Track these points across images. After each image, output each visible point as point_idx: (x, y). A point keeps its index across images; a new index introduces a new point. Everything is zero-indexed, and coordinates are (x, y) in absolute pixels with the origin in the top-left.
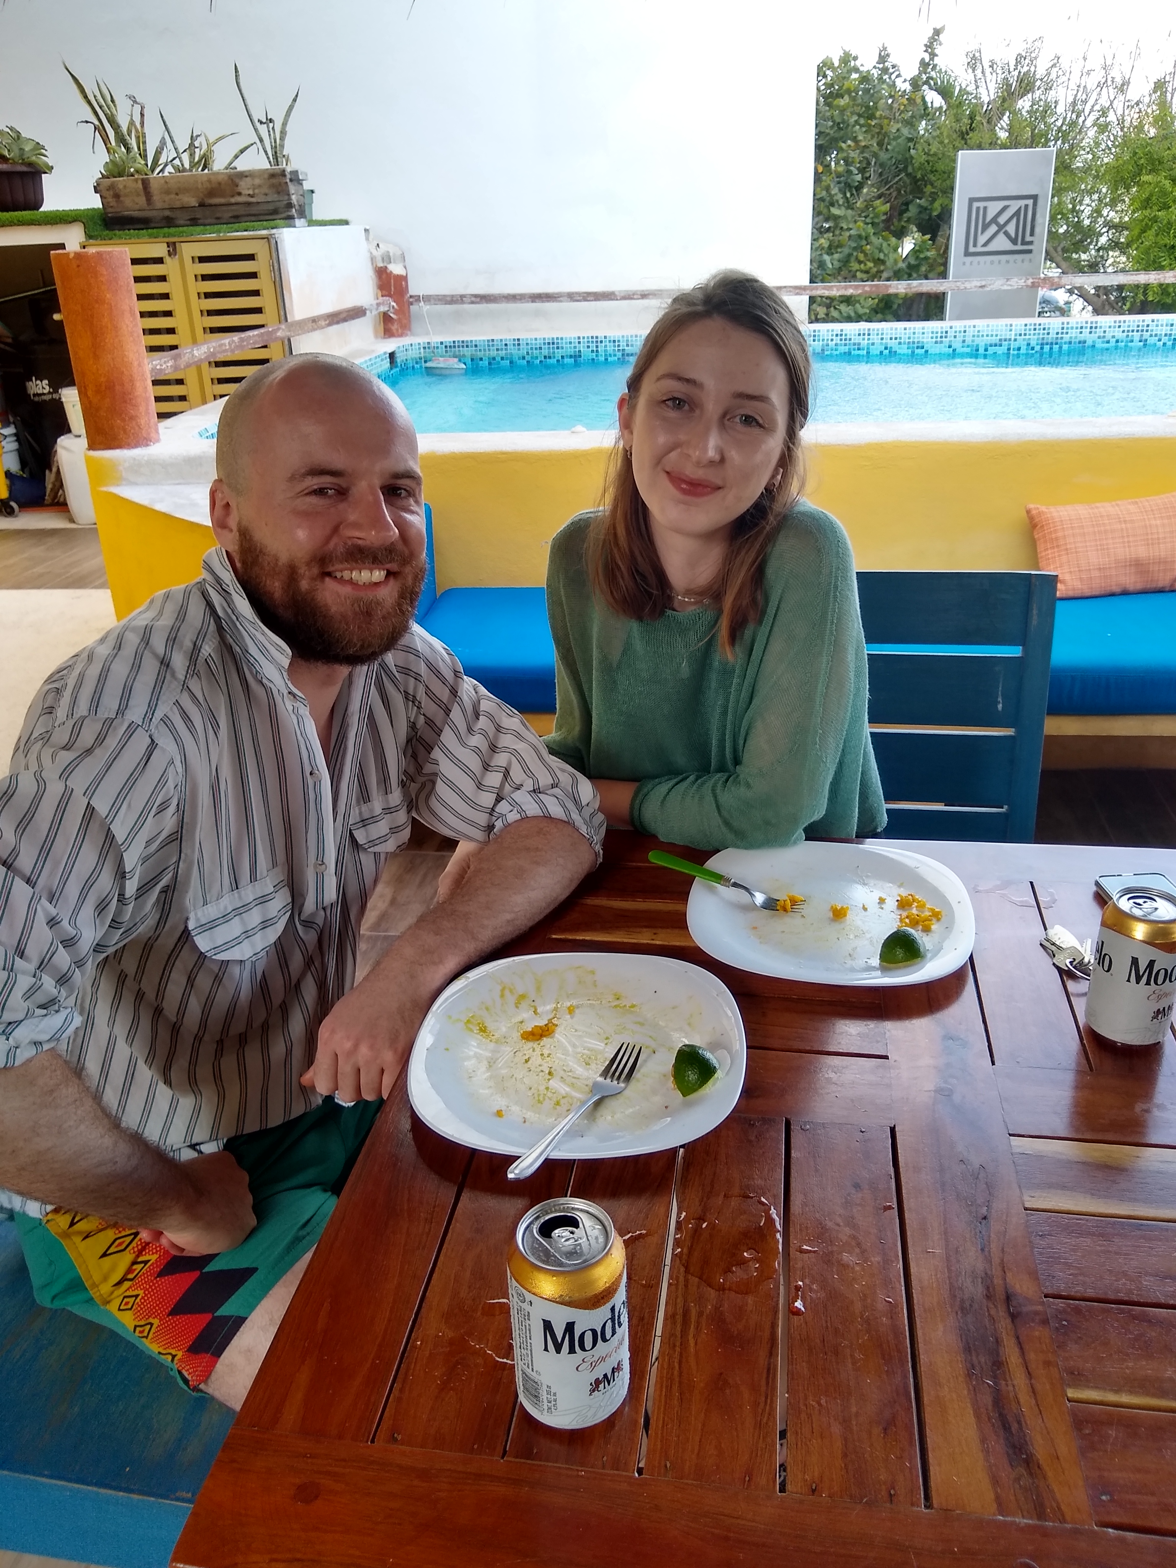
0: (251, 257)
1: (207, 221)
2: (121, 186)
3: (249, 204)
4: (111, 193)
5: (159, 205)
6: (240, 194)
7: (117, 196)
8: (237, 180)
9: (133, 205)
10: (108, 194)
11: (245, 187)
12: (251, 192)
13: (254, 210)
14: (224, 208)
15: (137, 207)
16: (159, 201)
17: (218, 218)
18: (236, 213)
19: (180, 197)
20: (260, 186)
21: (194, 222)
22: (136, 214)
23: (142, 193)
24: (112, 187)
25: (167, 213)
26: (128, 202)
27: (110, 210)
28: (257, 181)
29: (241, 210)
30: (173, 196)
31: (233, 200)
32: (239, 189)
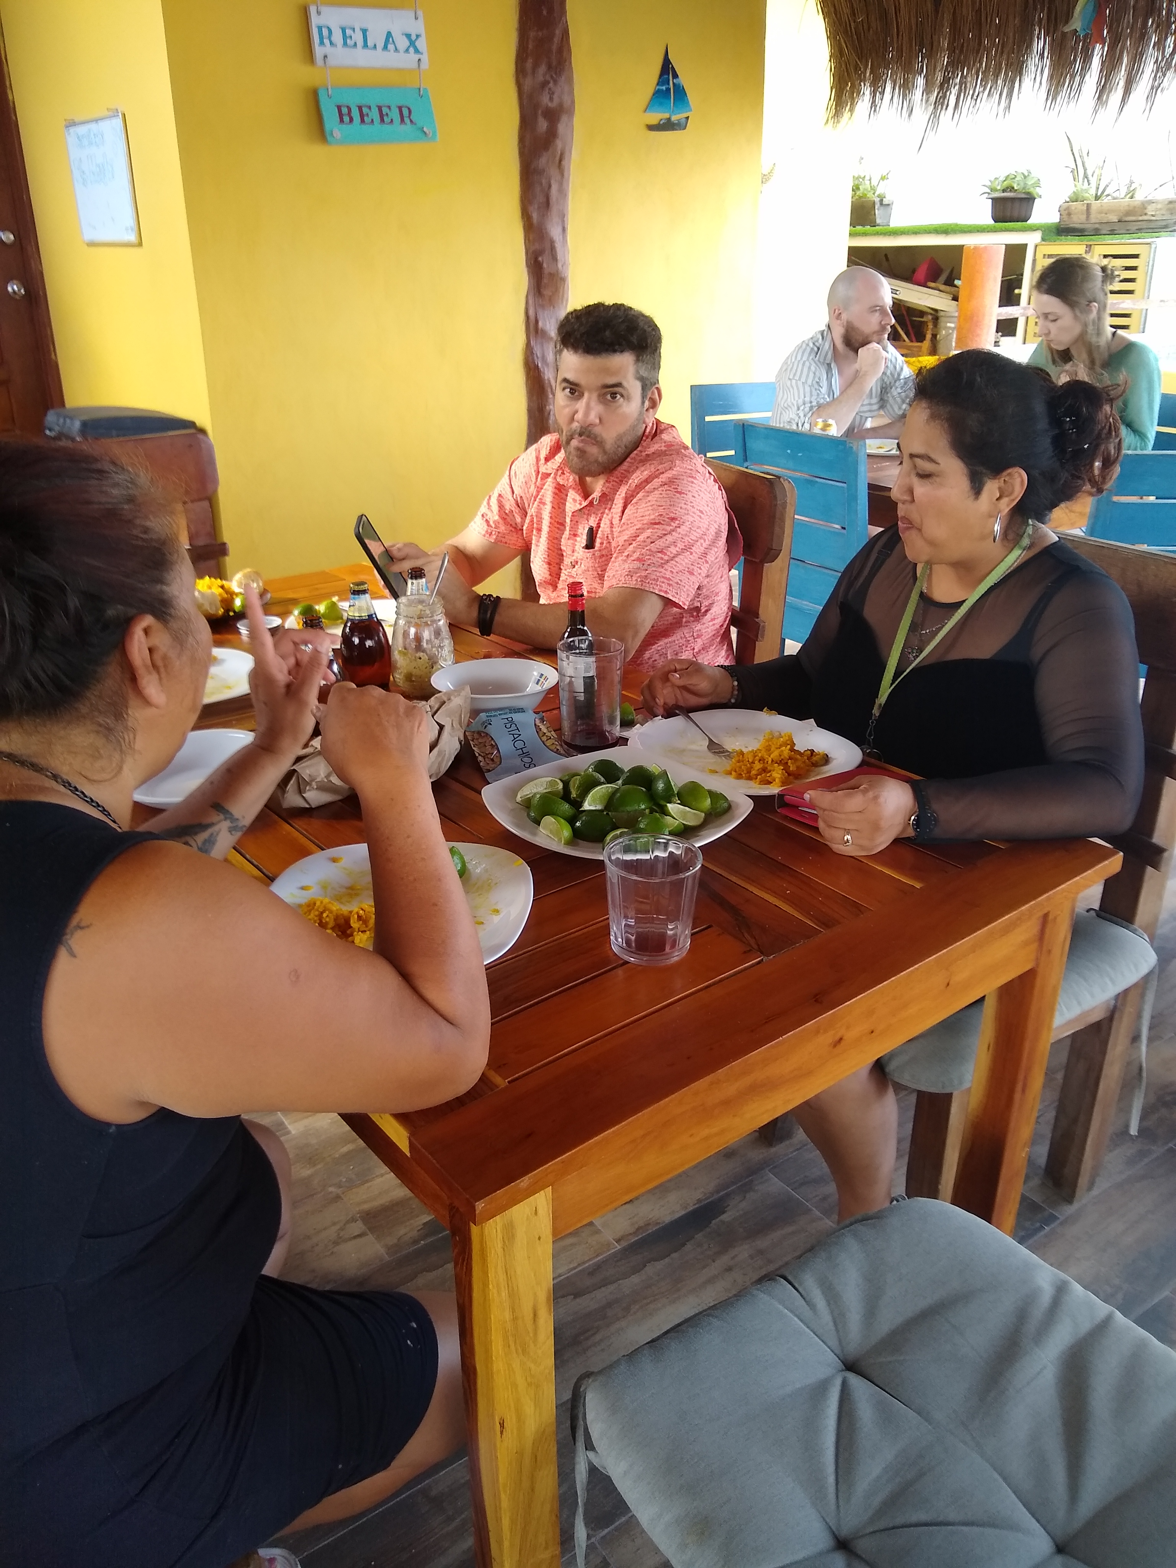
0: (1136, 256)
1: (1121, 232)
2: (1073, 208)
3: (1150, 221)
4: (1066, 212)
5: (1093, 221)
6: (1146, 214)
7: (1069, 214)
8: (1146, 205)
9: (1077, 221)
10: (1063, 213)
11: (1150, 210)
12: (1153, 213)
13: (1152, 225)
14: (1134, 223)
15: (1080, 221)
16: (1094, 218)
17: (1128, 230)
18: (1140, 227)
19: (1108, 215)
20: (1160, 209)
21: (1112, 232)
22: (1077, 226)
23: (1085, 213)
24: (1068, 208)
25: (1097, 226)
26: (1075, 218)
27: (1062, 223)
28: (1159, 206)
29: (1144, 225)
30: (1103, 215)
31: (1141, 218)
32: (1147, 211)
